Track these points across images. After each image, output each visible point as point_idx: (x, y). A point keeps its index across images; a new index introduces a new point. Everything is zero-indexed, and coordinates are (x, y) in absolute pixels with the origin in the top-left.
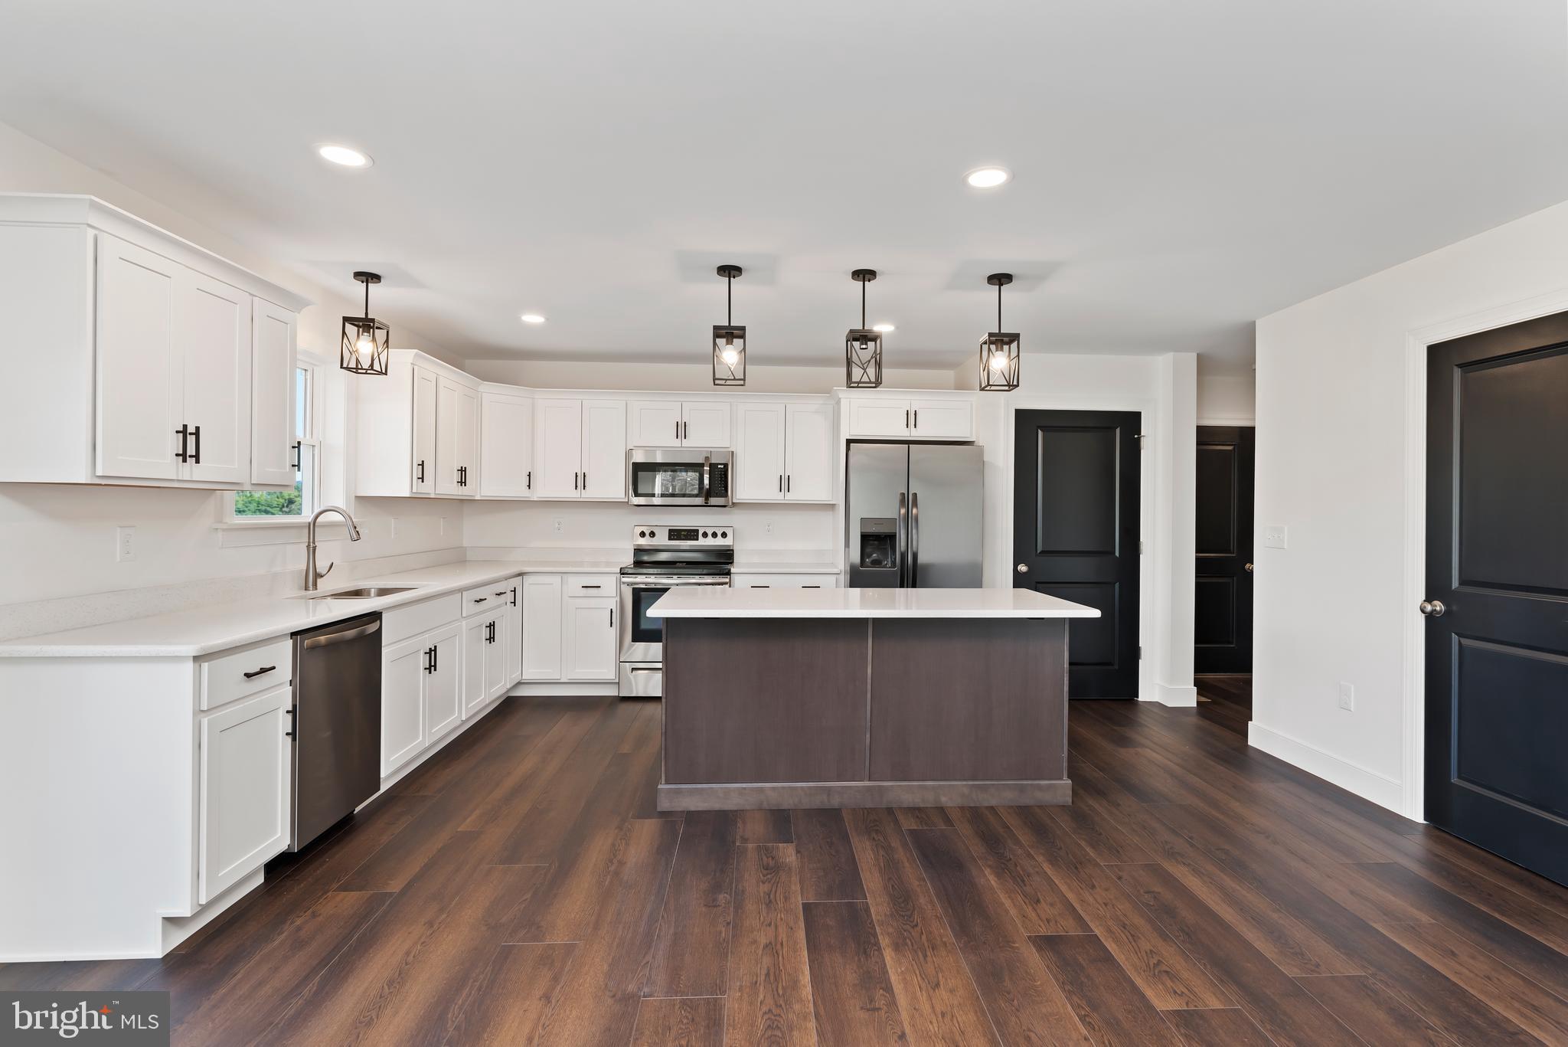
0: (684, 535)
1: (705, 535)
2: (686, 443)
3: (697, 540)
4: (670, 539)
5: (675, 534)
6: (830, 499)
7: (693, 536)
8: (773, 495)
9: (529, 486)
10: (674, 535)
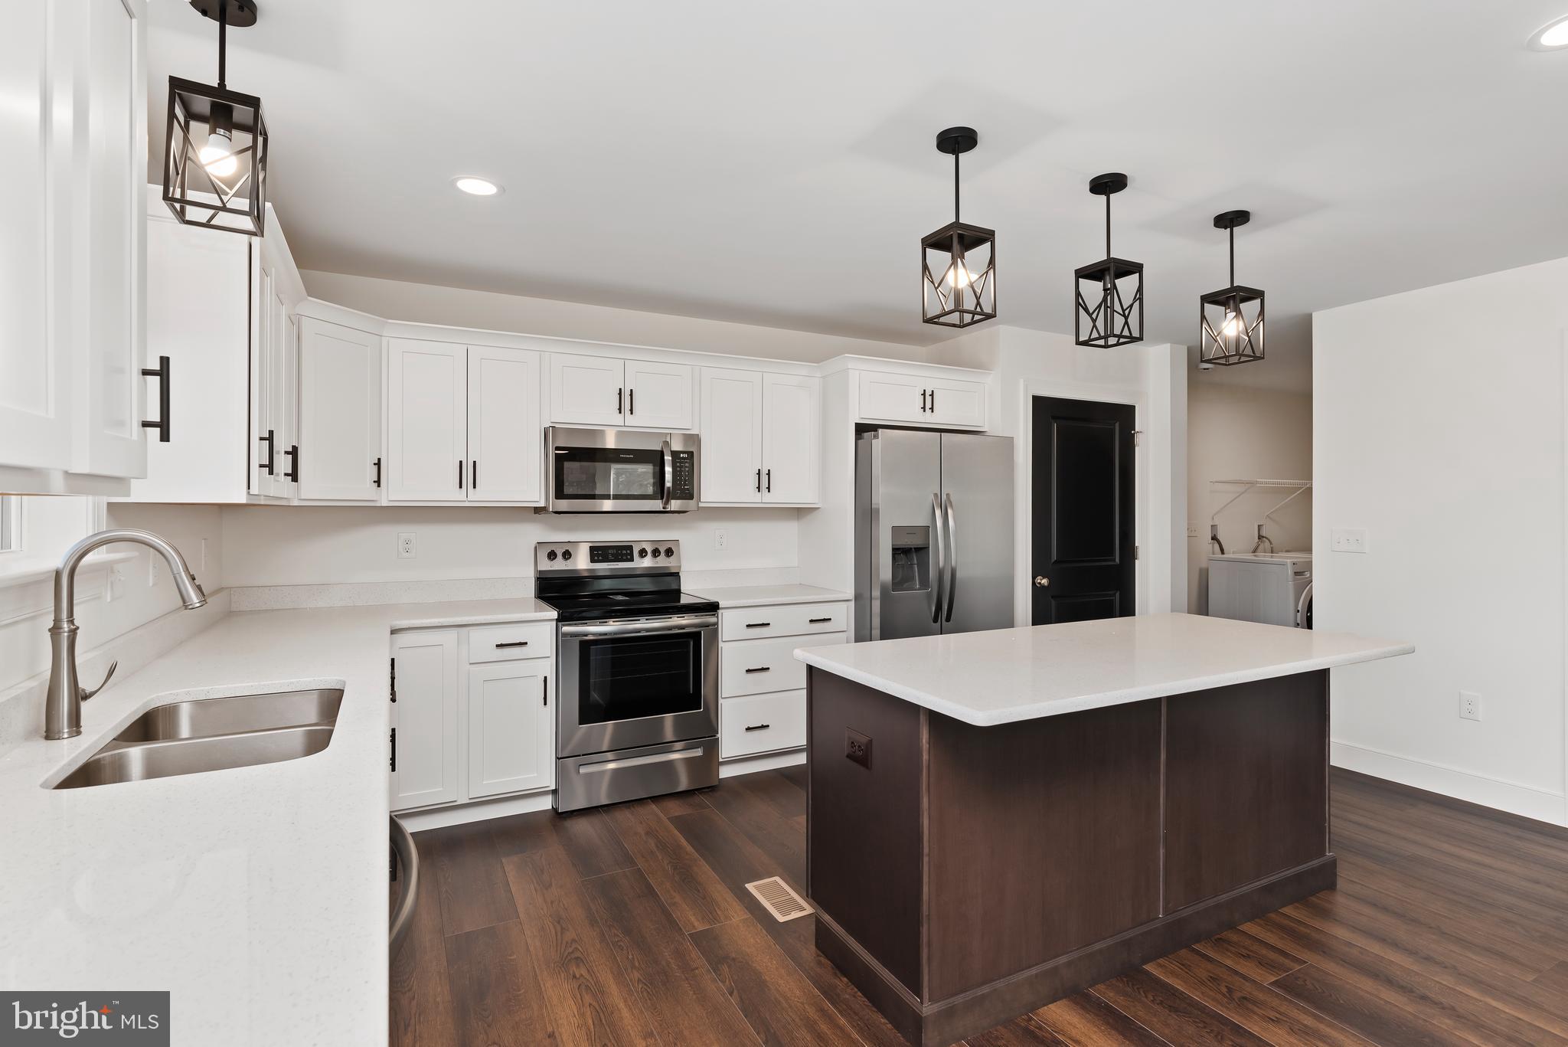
0: (612, 554)
1: (643, 553)
2: (630, 420)
3: (632, 560)
4: (593, 561)
5: (599, 553)
6: (817, 502)
7: (627, 554)
8: (748, 496)
9: (378, 482)
10: (598, 555)
